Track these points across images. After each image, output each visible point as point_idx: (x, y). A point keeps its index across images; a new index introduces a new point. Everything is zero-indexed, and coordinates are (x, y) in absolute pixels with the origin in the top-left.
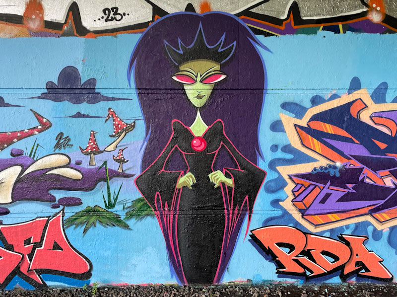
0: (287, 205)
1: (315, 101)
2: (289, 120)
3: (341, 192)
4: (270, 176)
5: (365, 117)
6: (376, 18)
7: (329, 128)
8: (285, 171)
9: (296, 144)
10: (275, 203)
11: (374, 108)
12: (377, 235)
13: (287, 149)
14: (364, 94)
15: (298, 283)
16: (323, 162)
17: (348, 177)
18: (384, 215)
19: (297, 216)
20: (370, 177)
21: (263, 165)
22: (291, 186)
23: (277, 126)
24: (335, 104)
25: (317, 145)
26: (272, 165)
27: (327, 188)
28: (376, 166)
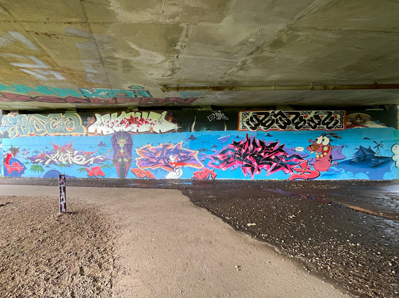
0: (137, 165)
1: (142, 146)
2: (137, 150)
3: (146, 163)
4: (134, 160)
5: (150, 149)
6: (152, 131)
7: (144, 151)
8: (136, 159)
9: (138, 153)
10: (135, 164)
11: (151, 147)
12: (152, 170)
13: (137, 155)
14: (150, 145)
15: (139, 178)
16: (143, 157)
17: (147, 160)
18: (154, 167)
19: (139, 167)
20: (151, 160)
21: (133, 158)
22: (138, 161)
23: (135, 151)
24: (145, 147)
25: (142, 154)
26: (134, 158)
27: (144, 162)
28: (152, 158)
